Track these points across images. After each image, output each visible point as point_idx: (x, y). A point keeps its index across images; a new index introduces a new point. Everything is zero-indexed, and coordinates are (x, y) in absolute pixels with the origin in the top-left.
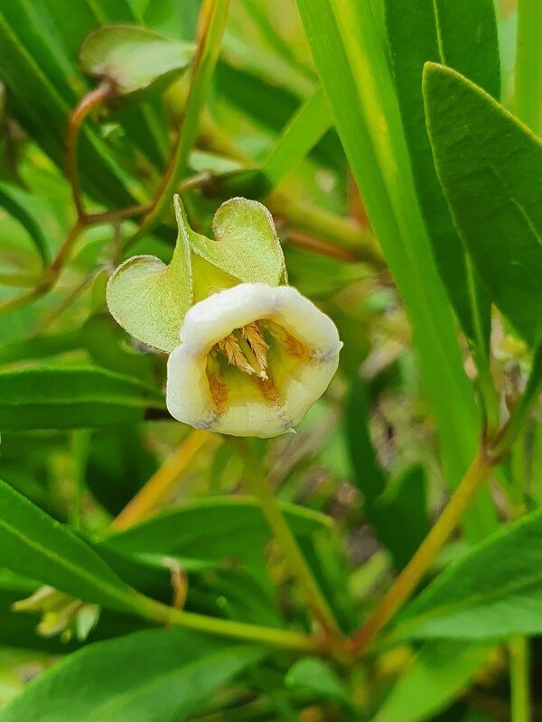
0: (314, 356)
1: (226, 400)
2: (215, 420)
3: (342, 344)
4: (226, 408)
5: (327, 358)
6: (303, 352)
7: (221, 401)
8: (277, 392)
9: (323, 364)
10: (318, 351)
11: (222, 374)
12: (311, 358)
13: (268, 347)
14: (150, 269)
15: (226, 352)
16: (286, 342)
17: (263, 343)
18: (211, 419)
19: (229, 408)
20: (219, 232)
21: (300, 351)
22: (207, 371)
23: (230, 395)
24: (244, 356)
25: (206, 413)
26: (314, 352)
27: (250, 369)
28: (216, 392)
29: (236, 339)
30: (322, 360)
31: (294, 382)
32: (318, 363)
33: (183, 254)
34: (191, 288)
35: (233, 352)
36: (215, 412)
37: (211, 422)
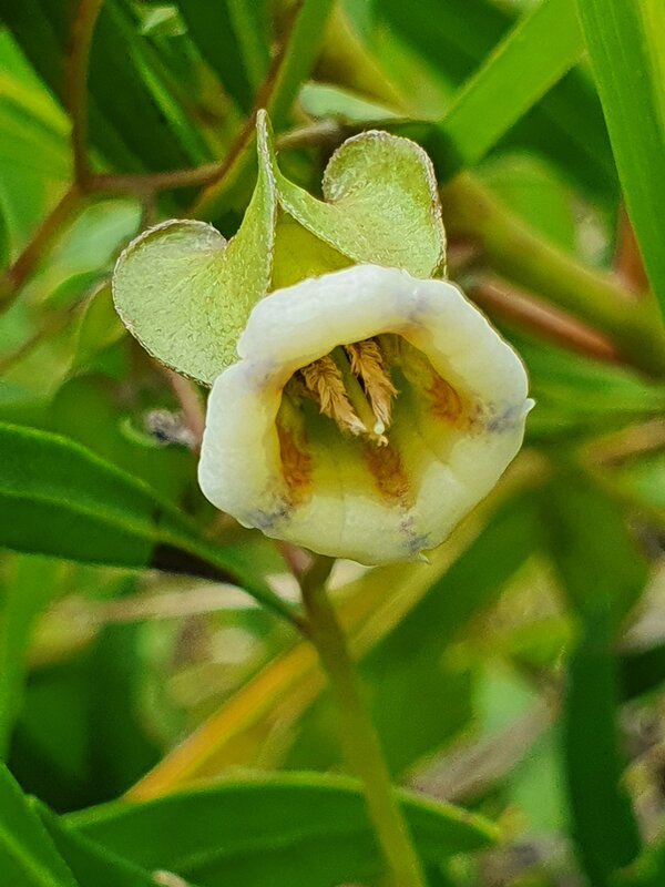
0: (480, 417)
1: (307, 482)
2: (283, 514)
3: (532, 403)
4: (306, 497)
5: (501, 423)
6: (460, 411)
7: (298, 482)
8: (404, 479)
9: (494, 435)
10: (486, 409)
11: (306, 437)
12: (472, 422)
13: (395, 392)
14: (197, 245)
15: (318, 395)
16: (431, 392)
17: (387, 382)
18: (276, 510)
19: (311, 499)
20: (333, 191)
21: (454, 409)
22: (278, 422)
23: (317, 474)
24: (350, 402)
25: (268, 498)
26: (479, 410)
27: (356, 425)
28: (292, 466)
29: (339, 373)
30: (493, 427)
31: (436, 465)
32: (484, 432)
33: (261, 213)
34: (268, 271)
35: (331, 395)
36: (284, 499)
37: (274, 515)
